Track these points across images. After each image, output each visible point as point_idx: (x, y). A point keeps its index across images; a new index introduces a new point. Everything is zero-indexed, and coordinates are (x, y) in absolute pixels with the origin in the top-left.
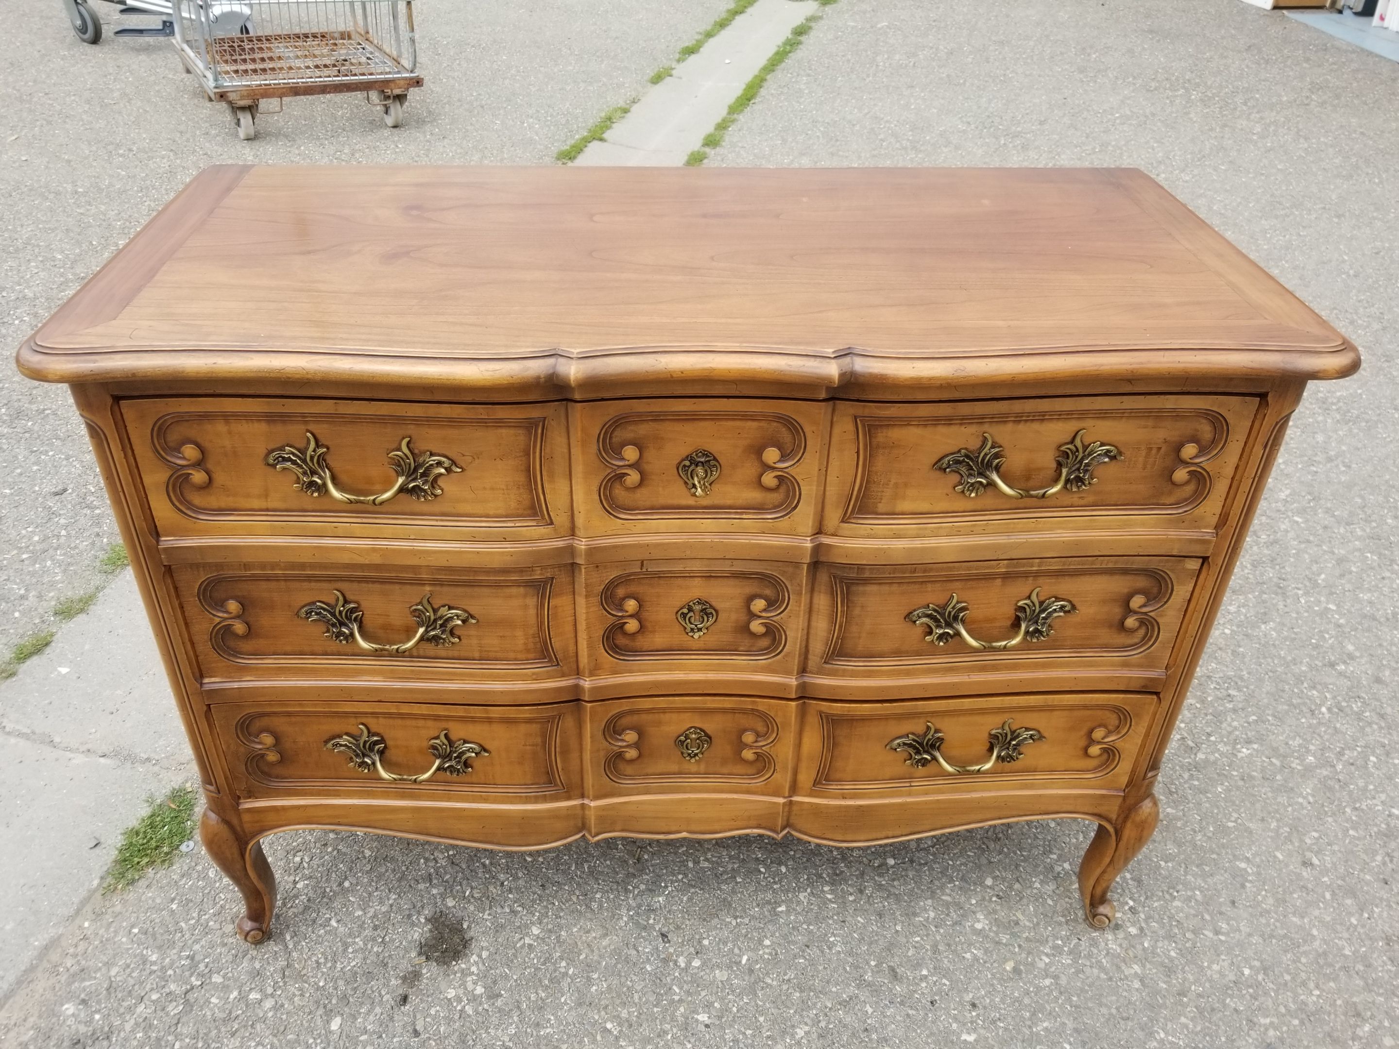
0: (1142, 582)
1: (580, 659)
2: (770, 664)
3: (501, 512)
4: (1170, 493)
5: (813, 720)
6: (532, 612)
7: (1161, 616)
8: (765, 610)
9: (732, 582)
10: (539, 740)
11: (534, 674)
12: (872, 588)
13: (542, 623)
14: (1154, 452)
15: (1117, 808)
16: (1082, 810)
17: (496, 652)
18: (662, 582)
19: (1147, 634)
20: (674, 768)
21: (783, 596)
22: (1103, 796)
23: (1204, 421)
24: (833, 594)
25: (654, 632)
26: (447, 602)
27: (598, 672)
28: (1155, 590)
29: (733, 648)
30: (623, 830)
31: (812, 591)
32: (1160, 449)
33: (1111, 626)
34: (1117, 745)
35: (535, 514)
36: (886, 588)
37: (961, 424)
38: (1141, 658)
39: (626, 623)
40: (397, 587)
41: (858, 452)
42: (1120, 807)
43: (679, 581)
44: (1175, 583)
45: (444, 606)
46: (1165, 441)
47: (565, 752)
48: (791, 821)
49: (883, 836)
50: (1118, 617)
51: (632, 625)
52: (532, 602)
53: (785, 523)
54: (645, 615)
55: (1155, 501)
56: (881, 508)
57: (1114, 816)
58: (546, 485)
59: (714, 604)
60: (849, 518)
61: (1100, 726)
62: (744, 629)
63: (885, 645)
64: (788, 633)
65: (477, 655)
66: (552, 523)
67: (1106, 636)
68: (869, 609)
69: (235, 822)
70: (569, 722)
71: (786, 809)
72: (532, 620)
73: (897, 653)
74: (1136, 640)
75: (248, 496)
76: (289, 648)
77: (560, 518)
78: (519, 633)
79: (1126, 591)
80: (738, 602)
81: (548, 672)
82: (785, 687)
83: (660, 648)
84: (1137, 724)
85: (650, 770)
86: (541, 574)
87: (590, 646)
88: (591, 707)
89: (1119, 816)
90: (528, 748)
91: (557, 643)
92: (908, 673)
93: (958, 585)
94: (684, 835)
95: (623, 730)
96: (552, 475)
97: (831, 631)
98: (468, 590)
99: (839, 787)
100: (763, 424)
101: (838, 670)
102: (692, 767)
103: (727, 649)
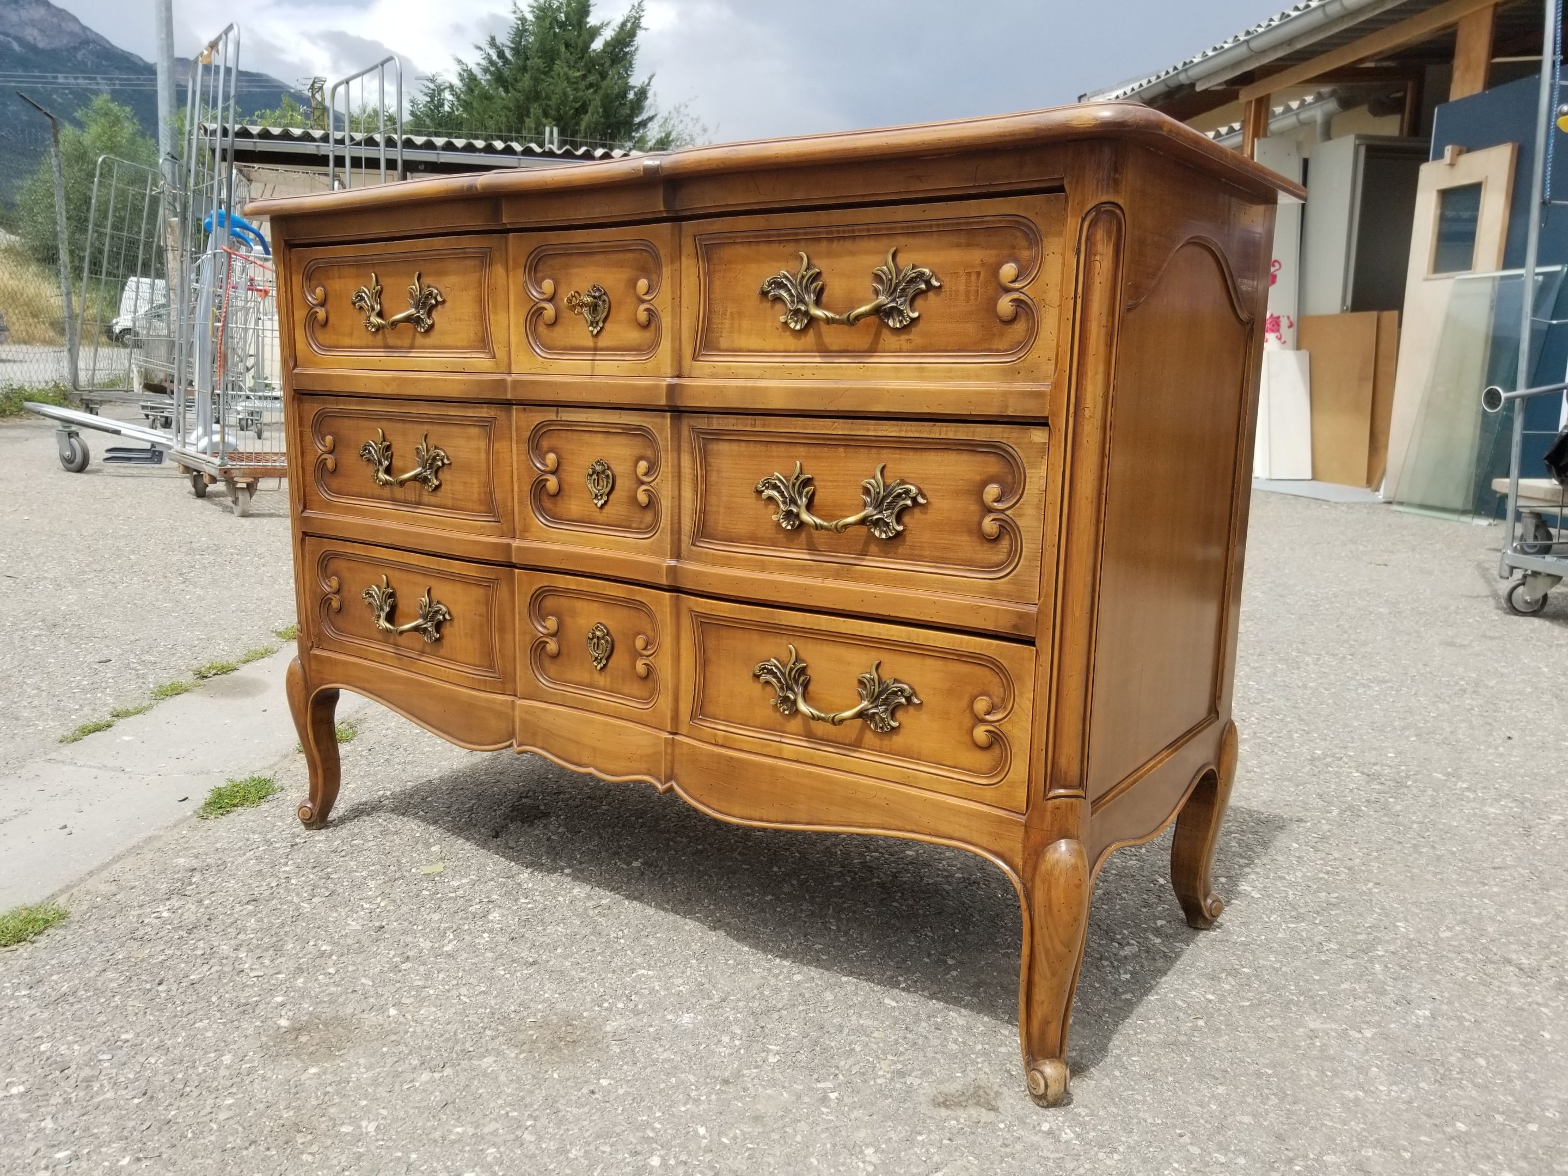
0: (993, 466)
1: (515, 517)
2: (652, 544)
3: (465, 344)
4: (1002, 335)
5: (686, 622)
6: (483, 456)
7: (1021, 516)
8: (646, 474)
9: (623, 440)
10: (484, 609)
11: (482, 527)
12: (724, 447)
13: (489, 469)
14: (973, 278)
15: (1019, 846)
16: (979, 842)
17: (461, 500)
18: (575, 436)
19: (1011, 545)
20: (586, 677)
21: (657, 455)
22: (1001, 820)
23: (1019, 234)
24: (693, 454)
25: (570, 497)
26: (435, 443)
27: (527, 534)
28: (1008, 476)
29: (627, 524)
31: (679, 450)
32: (978, 274)
33: (970, 532)
34: (1003, 728)
35: (485, 347)
36: (735, 447)
37: (780, 242)
38: (1008, 583)
39: (547, 480)
40: (411, 425)
41: (699, 277)
42: (1024, 847)
43: (586, 437)
44: (1026, 465)
45: (433, 447)
46: (983, 264)
47: (502, 630)
48: (675, 771)
49: (757, 814)
50: (976, 519)
51: (552, 483)
52: (483, 444)
53: (650, 365)
54: (564, 475)
55: (987, 346)
56: (724, 343)
57: (1019, 862)
58: (491, 317)
59: (612, 466)
60: (698, 356)
61: (982, 694)
62: (633, 499)
63: (741, 528)
64: (663, 504)
65: (450, 503)
66: (494, 357)
67: (966, 545)
68: (723, 475)
69: (307, 667)
70: (503, 591)
71: (669, 751)
72: (484, 467)
73: (754, 539)
74: (1002, 557)
75: (343, 334)
76: (355, 489)
77: (500, 353)
78: (475, 480)
79: (978, 478)
80: (629, 466)
81: (491, 527)
82: (656, 568)
83: (575, 518)
84: (1021, 694)
85: (568, 676)
86: (487, 413)
87: (520, 503)
88: (519, 573)
89: (1025, 863)
90: (476, 618)
91: (498, 496)
92: (763, 567)
93: (801, 450)
94: (591, 770)
95: (548, 615)
96: (495, 307)
97: (695, 503)
98: (447, 430)
99: (713, 726)
100: (636, 255)
101: (701, 553)
102: (601, 680)
103: (623, 525)
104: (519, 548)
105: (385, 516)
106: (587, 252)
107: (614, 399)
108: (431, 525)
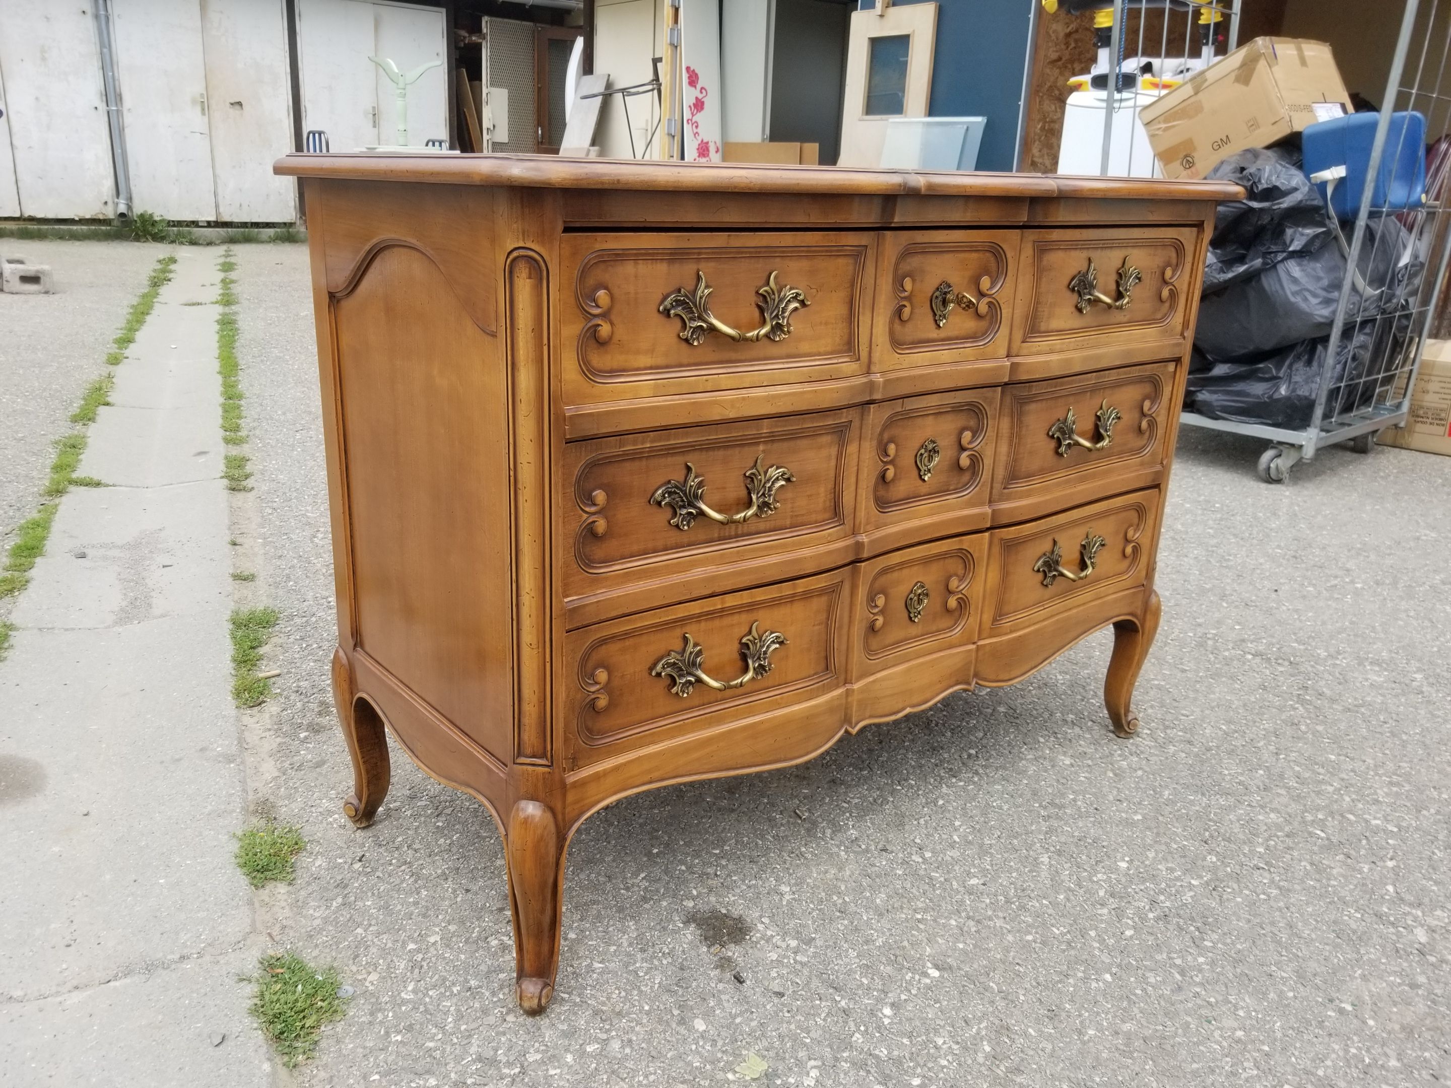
0: (1148, 388)
1: (858, 514)
2: (972, 497)
3: (829, 349)
4: (1160, 310)
5: (997, 549)
6: (833, 463)
7: (1157, 416)
8: (970, 442)
9: (949, 417)
10: (825, 616)
11: (828, 535)
12: (1033, 407)
14: (1153, 276)
15: (1140, 603)
16: (1123, 612)
17: (803, 515)
18: (910, 423)
19: (1151, 433)
20: (904, 632)
21: (983, 424)
22: (1133, 594)
23: (1174, 248)
24: (1012, 417)
25: (901, 479)
26: (773, 462)
27: (870, 526)
28: (1153, 395)
29: (946, 488)
30: (871, 717)
31: (1001, 414)
32: (1155, 273)
33: (1134, 431)
34: (1139, 541)
35: (849, 350)
36: (1039, 405)
38: (1148, 456)
39: (888, 470)
40: (737, 450)
41: (1033, 276)
42: (1142, 602)
43: (920, 421)
44: (1164, 385)
45: (772, 467)
46: (1158, 266)
48: (977, 669)
50: (1138, 422)
51: (890, 473)
52: (835, 450)
53: (991, 349)
54: (898, 460)
55: (1154, 317)
56: (1042, 326)
57: (1138, 612)
58: (860, 316)
59: (938, 442)
60: (1026, 338)
61: (1129, 527)
62: (957, 467)
63: (1035, 465)
64: (985, 461)
66: (859, 359)
67: (1132, 440)
68: (1030, 429)
69: (559, 806)
70: (847, 590)
71: (975, 656)
72: (833, 472)
73: (1041, 471)
74: (1146, 441)
75: (638, 352)
76: (635, 548)
77: (864, 353)
78: (822, 489)
79: (1141, 397)
80: (953, 438)
81: (837, 531)
82: (983, 516)
83: (904, 496)
84: (1148, 518)
85: (887, 642)
86: (846, 417)
87: (867, 498)
88: (864, 568)
89: (1142, 611)
90: (817, 628)
91: (845, 498)
92: (1048, 489)
94: (908, 710)
95: (878, 594)
96: (864, 308)
97: (1008, 455)
98: (792, 444)
99: (1007, 621)
100: (981, 255)
101: (1011, 493)
102: (914, 630)
103: (943, 491)
104: (872, 542)
105: (693, 565)
106: (940, 250)
107: (960, 384)
108: (765, 553)
